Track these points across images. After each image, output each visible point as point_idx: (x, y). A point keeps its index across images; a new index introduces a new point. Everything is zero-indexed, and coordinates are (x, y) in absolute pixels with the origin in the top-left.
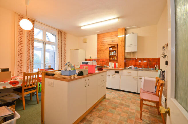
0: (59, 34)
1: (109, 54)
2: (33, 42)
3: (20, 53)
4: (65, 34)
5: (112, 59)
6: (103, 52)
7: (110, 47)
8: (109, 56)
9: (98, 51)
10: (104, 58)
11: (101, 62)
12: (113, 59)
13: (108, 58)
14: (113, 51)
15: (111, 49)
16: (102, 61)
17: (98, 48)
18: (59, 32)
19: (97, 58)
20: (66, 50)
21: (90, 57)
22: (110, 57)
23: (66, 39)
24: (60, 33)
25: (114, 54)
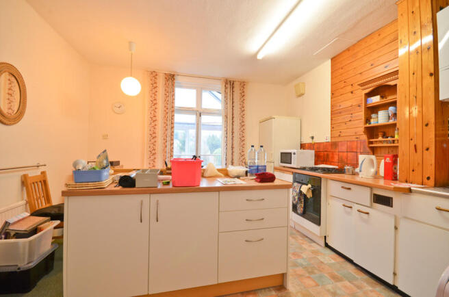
0: (226, 88)
1: (368, 120)
2: (173, 116)
3: (153, 136)
4: (243, 84)
5: (380, 138)
6: (348, 117)
7: (367, 91)
8: (367, 129)
9: (332, 114)
10: (354, 138)
11: (341, 154)
12: (387, 142)
13: (364, 137)
14: (384, 106)
15: (376, 100)
16: (344, 148)
17: (332, 106)
18: (226, 83)
19: (329, 140)
20: (246, 123)
21: (313, 138)
22: (372, 132)
23: (245, 98)
24: (228, 86)
25: (389, 117)
